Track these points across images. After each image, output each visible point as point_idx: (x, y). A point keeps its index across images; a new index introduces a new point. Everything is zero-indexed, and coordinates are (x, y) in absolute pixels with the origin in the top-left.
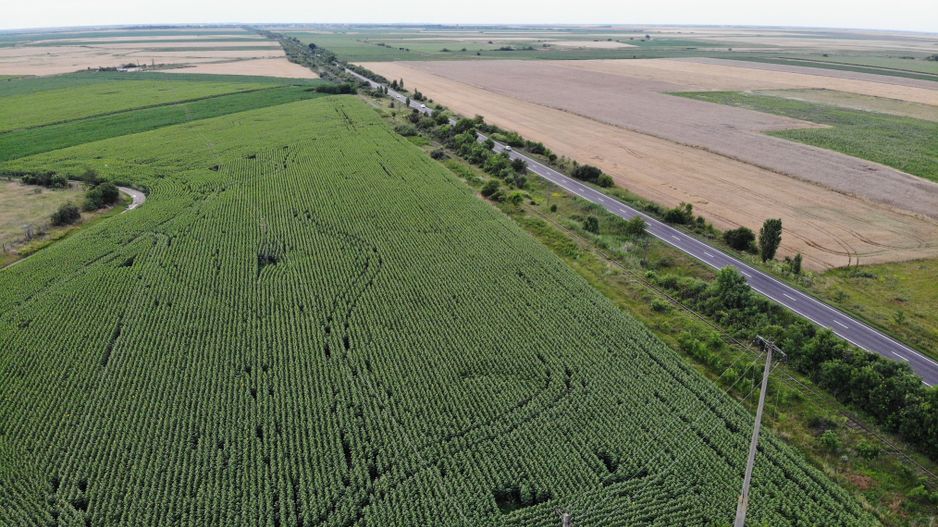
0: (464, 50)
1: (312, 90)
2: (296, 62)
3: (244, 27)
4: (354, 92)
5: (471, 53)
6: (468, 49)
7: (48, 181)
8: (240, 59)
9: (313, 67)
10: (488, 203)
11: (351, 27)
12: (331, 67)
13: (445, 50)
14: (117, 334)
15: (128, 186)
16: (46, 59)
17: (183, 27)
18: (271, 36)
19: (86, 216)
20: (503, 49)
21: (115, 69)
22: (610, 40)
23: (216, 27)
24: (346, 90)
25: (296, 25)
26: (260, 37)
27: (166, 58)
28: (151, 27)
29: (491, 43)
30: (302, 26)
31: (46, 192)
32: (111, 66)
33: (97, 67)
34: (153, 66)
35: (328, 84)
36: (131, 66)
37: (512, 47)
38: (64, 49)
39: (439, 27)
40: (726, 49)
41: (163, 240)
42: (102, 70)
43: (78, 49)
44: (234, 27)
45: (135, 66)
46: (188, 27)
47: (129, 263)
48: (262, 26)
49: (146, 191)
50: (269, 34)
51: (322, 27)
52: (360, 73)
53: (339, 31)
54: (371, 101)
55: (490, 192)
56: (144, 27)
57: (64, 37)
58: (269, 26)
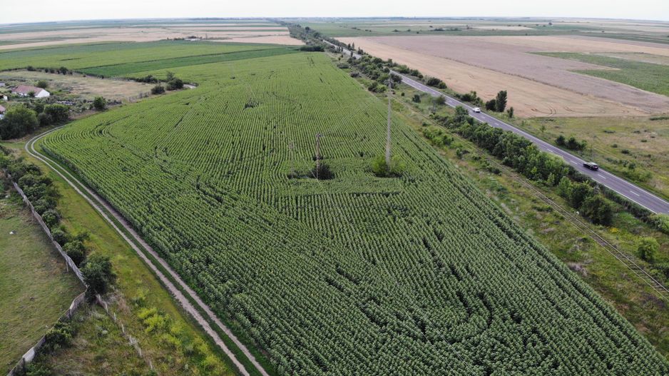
0: (409, 31)
1: (298, 50)
2: (295, 37)
3: (267, 19)
4: (323, 51)
5: (414, 32)
6: (412, 30)
7: (149, 80)
8: (260, 36)
9: (304, 39)
10: (370, 93)
11: (339, 19)
12: (315, 39)
13: (396, 31)
14: (181, 120)
15: (188, 84)
16: (141, 34)
17: (228, 19)
18: (283, 24)
19: (167, 92)
20: (436, 30)
21: (183, 39)
22: (520, 26)
23: (249, 19)
24: (318, 49)
25: (303, 18)
26: (276, 25)
27: (215, 35)
28: (207, 19)
29: (431, 27)
30: (306, 19)
31: (147, 84)
32: (181, 38)
33: (173, 38)
34: (207, 39)
35: (309, 46)
36: (193, 37)
37: (444, 29)
38: (152, 30)
39: (402, 18)
40: (600, 32)
41: (203, 98)
42: (176, 39)
43: (161, 30)
44: (261, 19)
45: (195, 38)
46: (231, 19)
47: (187, 104)
48: (280, 18)
49: (197, 85)
50: (282, 23)
51: (320, 19)
52: (332, 42)
53: (332, 21)
54: (331, 55)
55: (372, 89)
56: (203, 19)
57: (152, 23)
58: (284, 18)
